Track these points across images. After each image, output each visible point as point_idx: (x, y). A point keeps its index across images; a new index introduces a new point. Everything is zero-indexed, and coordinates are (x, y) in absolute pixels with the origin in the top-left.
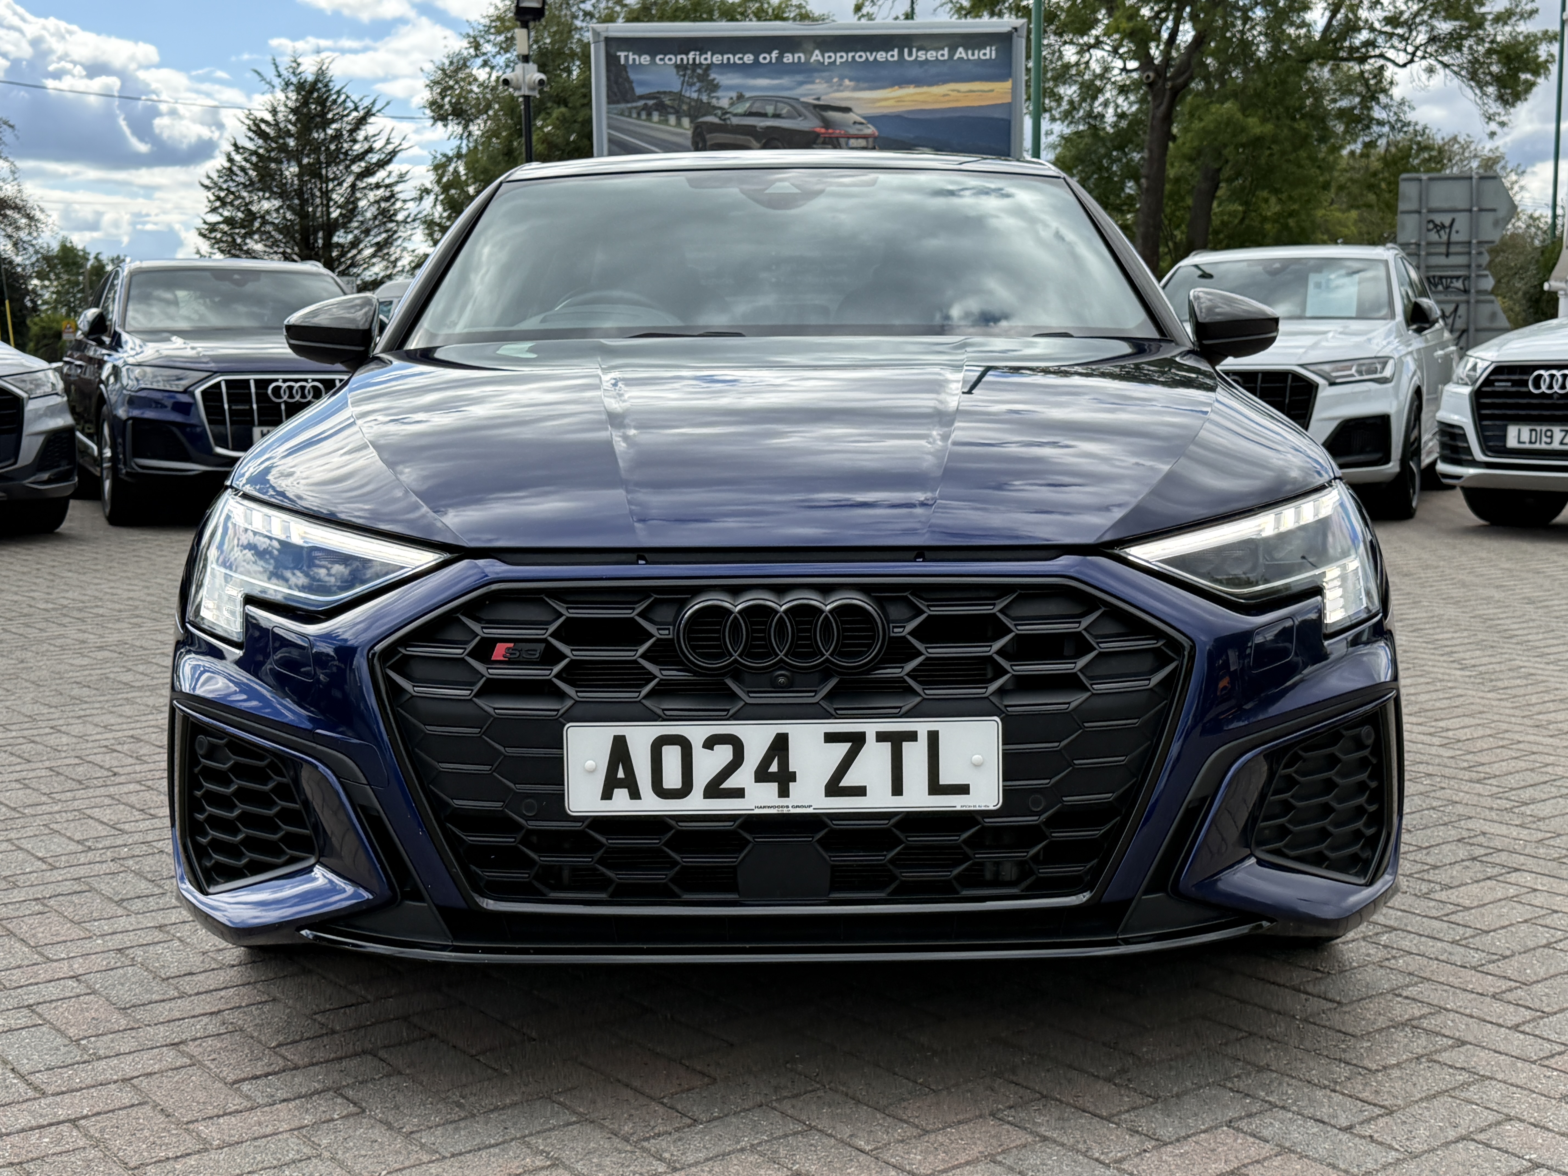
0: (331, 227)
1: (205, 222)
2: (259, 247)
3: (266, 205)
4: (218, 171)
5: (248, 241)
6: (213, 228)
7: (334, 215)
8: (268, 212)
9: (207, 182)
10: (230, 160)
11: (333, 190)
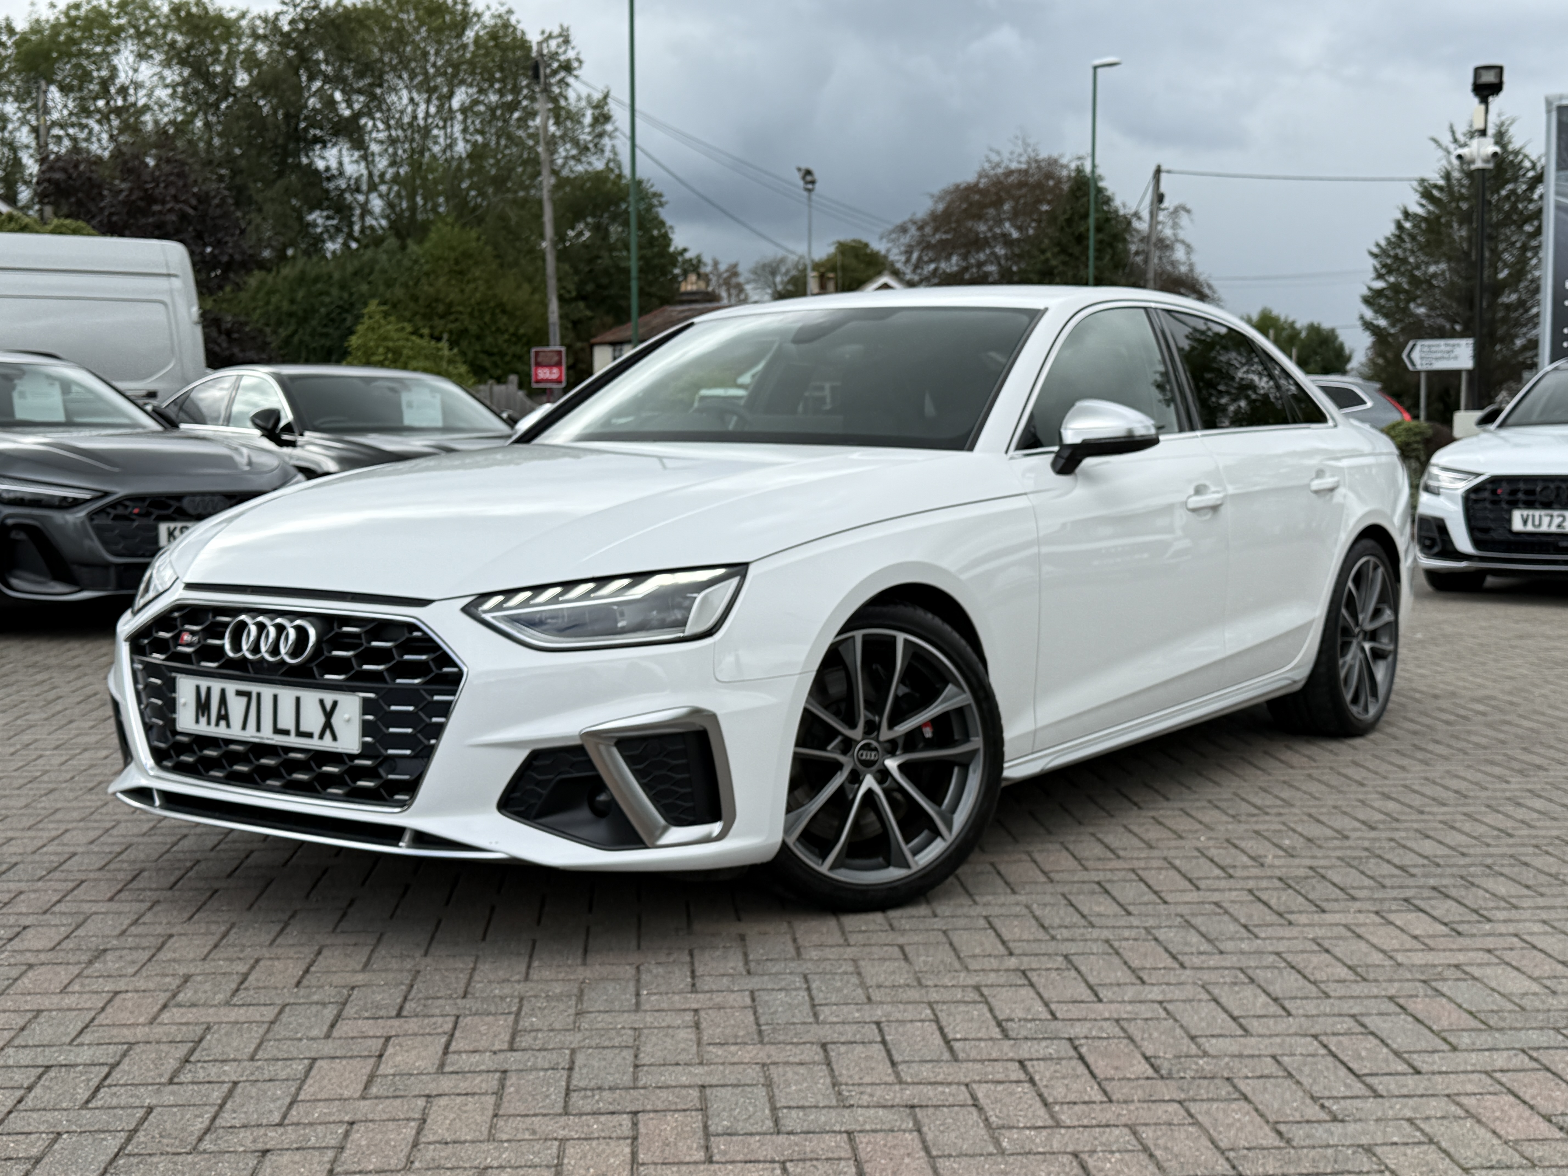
0: (1498, 289)
1: (1370, 289)
2: (1422, 311)
3: (1432, 269)
4: (1388, 239)
5: (1412, 306)
6: (1379, 293)
7: (1502, 275)
8: (1434, 275)
9: (1375, 250)
10: (1399, 226)
11: (1505, 250)
